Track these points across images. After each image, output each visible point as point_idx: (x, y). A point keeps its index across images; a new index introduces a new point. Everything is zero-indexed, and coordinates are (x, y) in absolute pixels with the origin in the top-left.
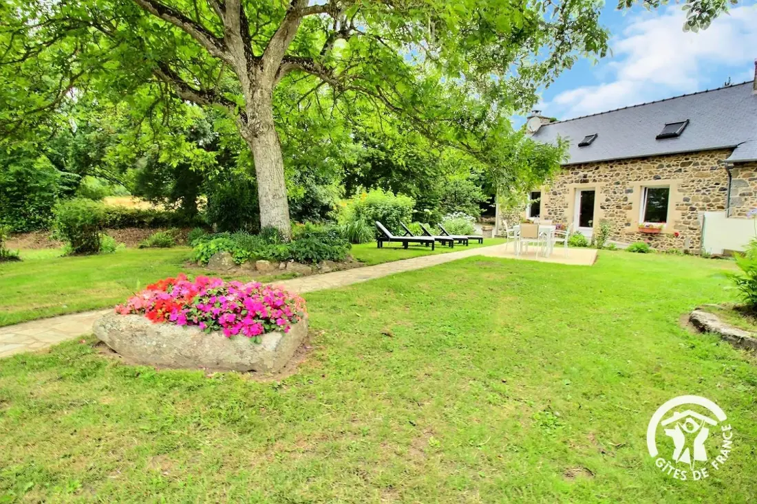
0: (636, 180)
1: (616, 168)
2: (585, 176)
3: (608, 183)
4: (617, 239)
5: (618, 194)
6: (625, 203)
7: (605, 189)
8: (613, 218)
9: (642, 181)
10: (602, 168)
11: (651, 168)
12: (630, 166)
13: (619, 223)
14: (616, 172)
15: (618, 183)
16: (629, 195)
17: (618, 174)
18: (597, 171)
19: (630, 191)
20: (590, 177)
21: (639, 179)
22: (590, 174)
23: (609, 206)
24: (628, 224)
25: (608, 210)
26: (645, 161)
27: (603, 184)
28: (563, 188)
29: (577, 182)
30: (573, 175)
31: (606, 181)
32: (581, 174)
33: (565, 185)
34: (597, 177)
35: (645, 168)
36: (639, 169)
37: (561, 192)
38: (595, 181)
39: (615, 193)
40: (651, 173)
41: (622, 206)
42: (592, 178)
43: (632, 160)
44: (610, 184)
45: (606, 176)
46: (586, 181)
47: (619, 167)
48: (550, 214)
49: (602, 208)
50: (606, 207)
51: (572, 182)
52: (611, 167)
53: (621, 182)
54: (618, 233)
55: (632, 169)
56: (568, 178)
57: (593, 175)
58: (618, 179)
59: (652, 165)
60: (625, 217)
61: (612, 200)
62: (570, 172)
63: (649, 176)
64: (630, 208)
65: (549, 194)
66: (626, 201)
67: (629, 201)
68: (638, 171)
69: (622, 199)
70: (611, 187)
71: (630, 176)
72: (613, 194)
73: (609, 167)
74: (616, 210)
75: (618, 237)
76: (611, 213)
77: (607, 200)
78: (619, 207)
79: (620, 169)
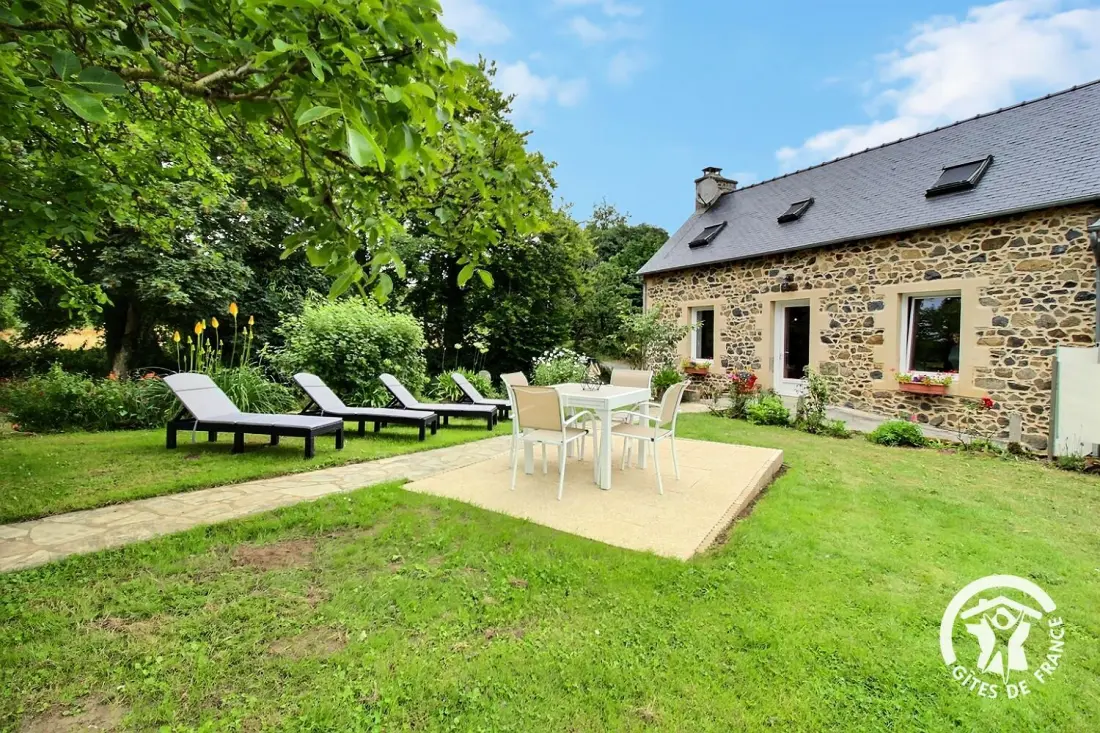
0: (889, 282)
1: (849, 260)
2: (790, 278)
3: (833, 290)
4: (856, 405)
5: (855, 312)
6: (869, 330)
7: (829, 303)
8: (847, 361)
9: (901, 284)
10: (820, 262)
11: (919, 256)
12: (875, 253)
13: (859, 372)
14: (847, 268)
15: (853, 290)
16: (876, 314)
17: (852, 272)
18: (811, 267)
19: (878, 306)
20: (800, 278)
21: (894, 279)
22: (798, 273)
23: (837, 336)
24: (877, 375)
25: (837, 345)
26: (907, 242)
27: (825, 292)
28: (752, 302)
29: (775, 289)
30: (768, 276)
31: (829, 286)
32: (783, 274)
33: (754, 295)
34: (812, 279)
35: (905, 257)
36: (894, 259)
37: (748, 309)
38: (808, 286)
39: (848, 310)
40: (918, 266)
41: (863, 336)
42: (803, 281)
43: (879, 242)
44: (839, 293)
45: (829, 277)
46: (793, 288)
47: (854, 257)
48: (730, 352)
49: (825, 340)
50: (832, 339)
51: (767, 290)
52: (839, 257)
53: (859, 287)
54: (859, 394)
55: (879, 260)
56: (760, 283)
57: (805, 276)
58: (852, 281)
59: (921, 250)
60: (871, 360)
61: (842, 324)
62: (763, 271)
63: (914, 272)
64: (880, 341)
65: (727, 314)
66: (872, 326)
67: (877, 325)
68: (892, 264)
69: (862, 322)
70: (840, 297)
71: (877, 273)
72: (844, 313)
73: (834, 258)
74: (851, 344)
75: (857, 400)
76: (843, 350)
77: (834, 325)
78: (856, 339)
79: (856, 261)
